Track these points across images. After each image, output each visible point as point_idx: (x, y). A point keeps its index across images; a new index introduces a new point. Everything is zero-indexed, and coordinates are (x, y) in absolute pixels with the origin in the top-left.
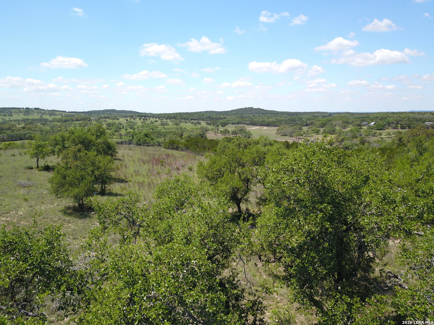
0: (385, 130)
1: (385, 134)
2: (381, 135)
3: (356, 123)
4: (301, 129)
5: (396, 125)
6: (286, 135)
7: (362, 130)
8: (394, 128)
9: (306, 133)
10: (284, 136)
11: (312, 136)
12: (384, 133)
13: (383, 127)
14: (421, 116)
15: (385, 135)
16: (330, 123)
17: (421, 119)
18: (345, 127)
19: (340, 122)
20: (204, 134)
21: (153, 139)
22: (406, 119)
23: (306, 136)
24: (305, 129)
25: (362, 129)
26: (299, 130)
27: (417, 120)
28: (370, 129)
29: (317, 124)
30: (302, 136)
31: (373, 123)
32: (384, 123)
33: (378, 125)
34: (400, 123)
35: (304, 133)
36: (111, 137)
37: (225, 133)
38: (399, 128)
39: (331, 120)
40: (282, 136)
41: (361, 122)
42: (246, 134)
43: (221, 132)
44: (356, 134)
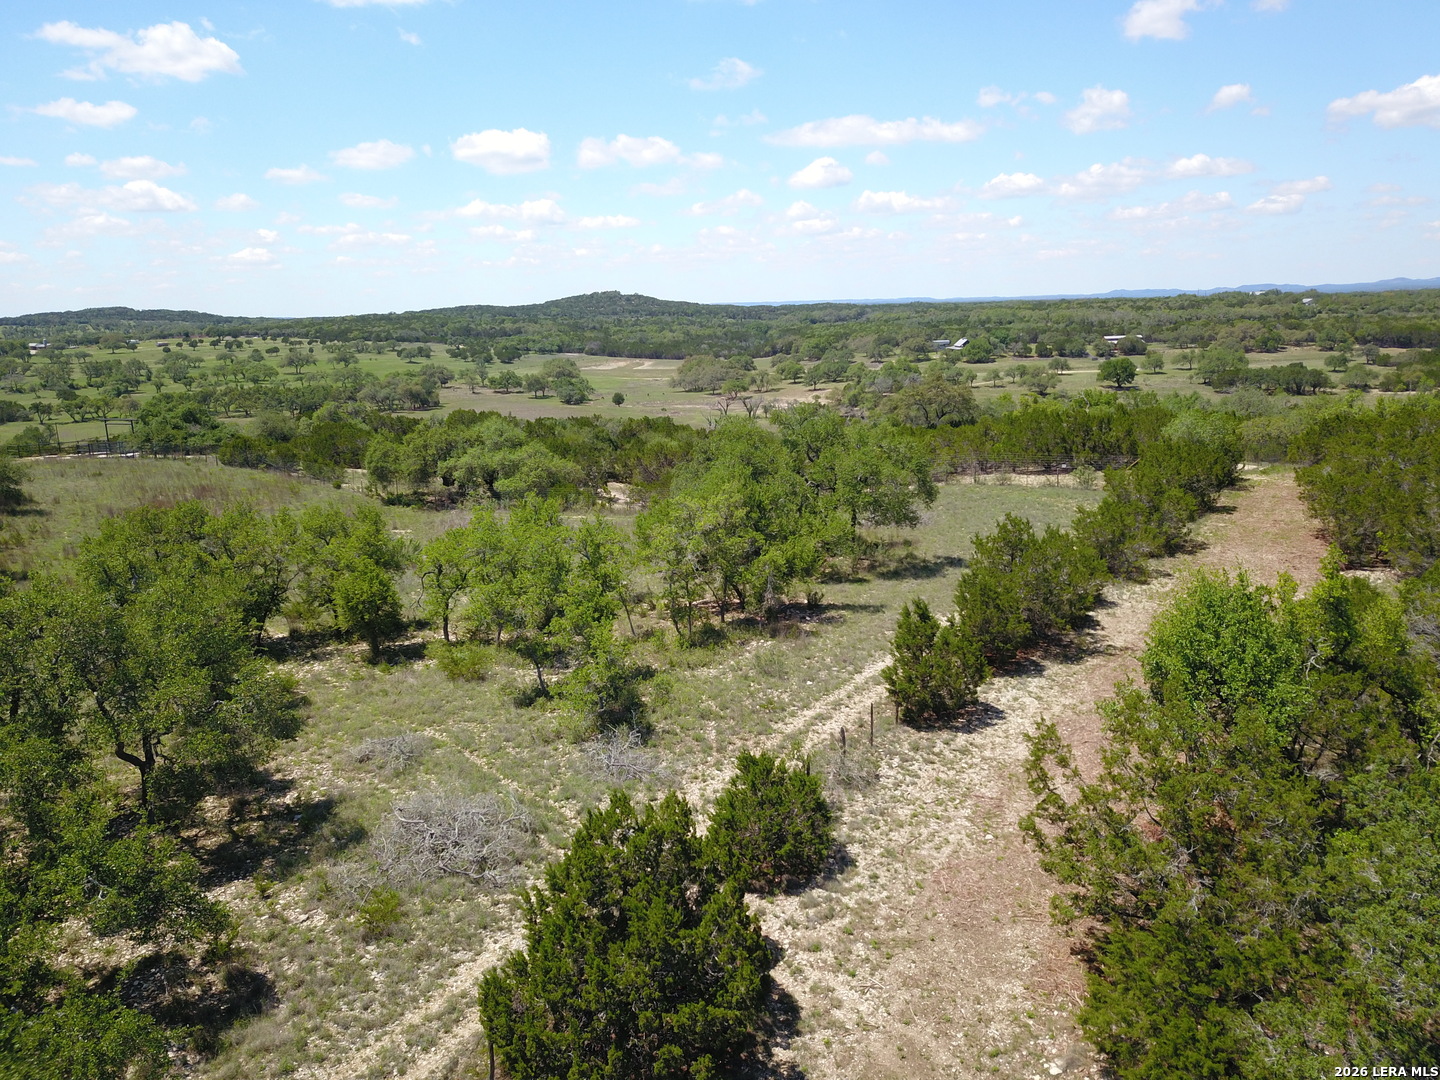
0: (993, 361)
1: (985, 374)
2: (973, 378)
3: (912, 342)
4: (748, 367)
5: (1025, 343)
6: (701, 390)
7: (922, 366)
8: (1021, 356)
9: (758, 382)
10: (696, 390)
11: (778, 390)
12: (984, 370)
13: (988, 352)
14: (1104, 316)
15: (985, 380)
16: (839, 345)
17: (1102, 324)
18: (881, 357)
19: (871, 338)
20: (429, 393)
21: (217, 427)
22: (1062, 325)
23: (759, 391)
24: (763, 364)
25: (929, 360)
26: (742, 372)
27: (1088, 327)
28: (947, 360)
29: (801, 350)
30: (745, 389)
31: (961, 342)
32: (992, 339)
33: (973, 348)
34: (1041, 338)
35: (753, 381)
36: (101, 414)
37: (505, 386)
38: (1033, 353)
39: (846, 336)
40: (690, 391)
41: (930, 339)
42: (571, 387)
43: (492, 381)
44: (899, 379)
